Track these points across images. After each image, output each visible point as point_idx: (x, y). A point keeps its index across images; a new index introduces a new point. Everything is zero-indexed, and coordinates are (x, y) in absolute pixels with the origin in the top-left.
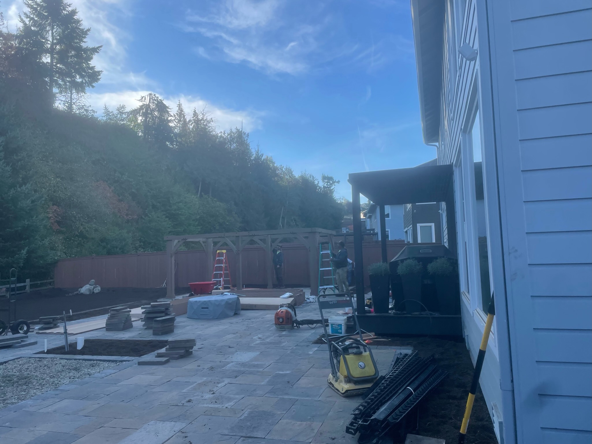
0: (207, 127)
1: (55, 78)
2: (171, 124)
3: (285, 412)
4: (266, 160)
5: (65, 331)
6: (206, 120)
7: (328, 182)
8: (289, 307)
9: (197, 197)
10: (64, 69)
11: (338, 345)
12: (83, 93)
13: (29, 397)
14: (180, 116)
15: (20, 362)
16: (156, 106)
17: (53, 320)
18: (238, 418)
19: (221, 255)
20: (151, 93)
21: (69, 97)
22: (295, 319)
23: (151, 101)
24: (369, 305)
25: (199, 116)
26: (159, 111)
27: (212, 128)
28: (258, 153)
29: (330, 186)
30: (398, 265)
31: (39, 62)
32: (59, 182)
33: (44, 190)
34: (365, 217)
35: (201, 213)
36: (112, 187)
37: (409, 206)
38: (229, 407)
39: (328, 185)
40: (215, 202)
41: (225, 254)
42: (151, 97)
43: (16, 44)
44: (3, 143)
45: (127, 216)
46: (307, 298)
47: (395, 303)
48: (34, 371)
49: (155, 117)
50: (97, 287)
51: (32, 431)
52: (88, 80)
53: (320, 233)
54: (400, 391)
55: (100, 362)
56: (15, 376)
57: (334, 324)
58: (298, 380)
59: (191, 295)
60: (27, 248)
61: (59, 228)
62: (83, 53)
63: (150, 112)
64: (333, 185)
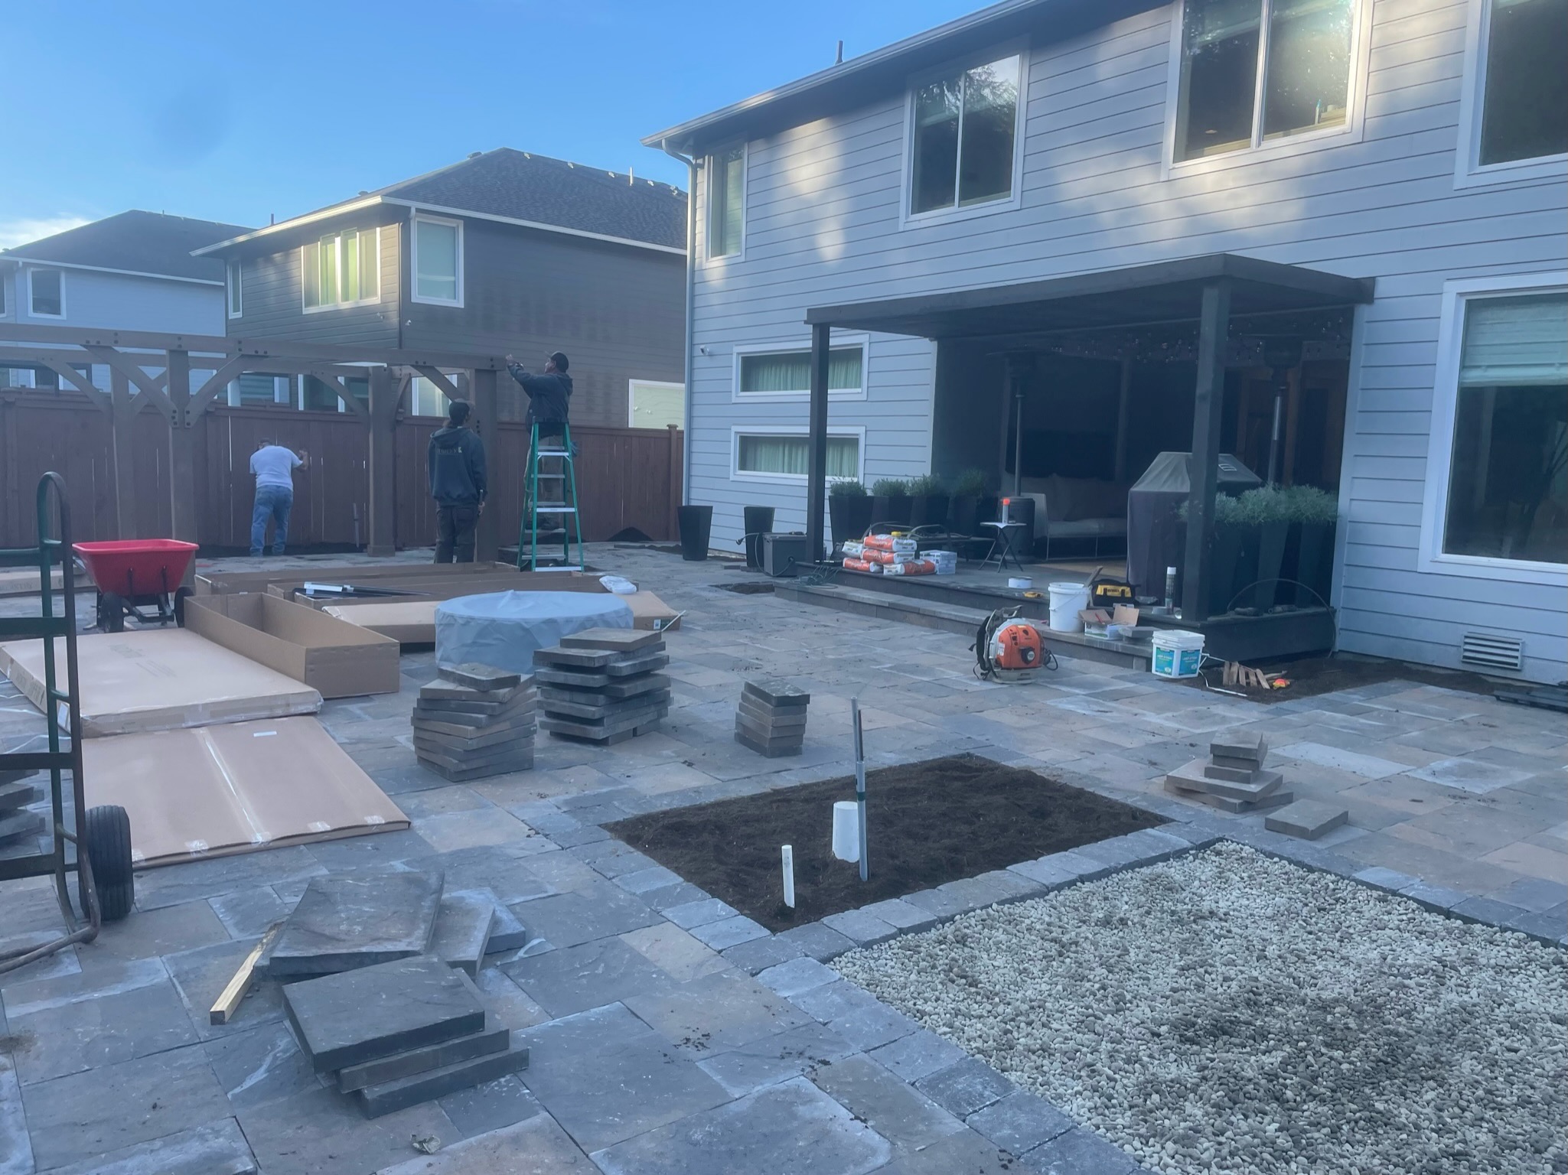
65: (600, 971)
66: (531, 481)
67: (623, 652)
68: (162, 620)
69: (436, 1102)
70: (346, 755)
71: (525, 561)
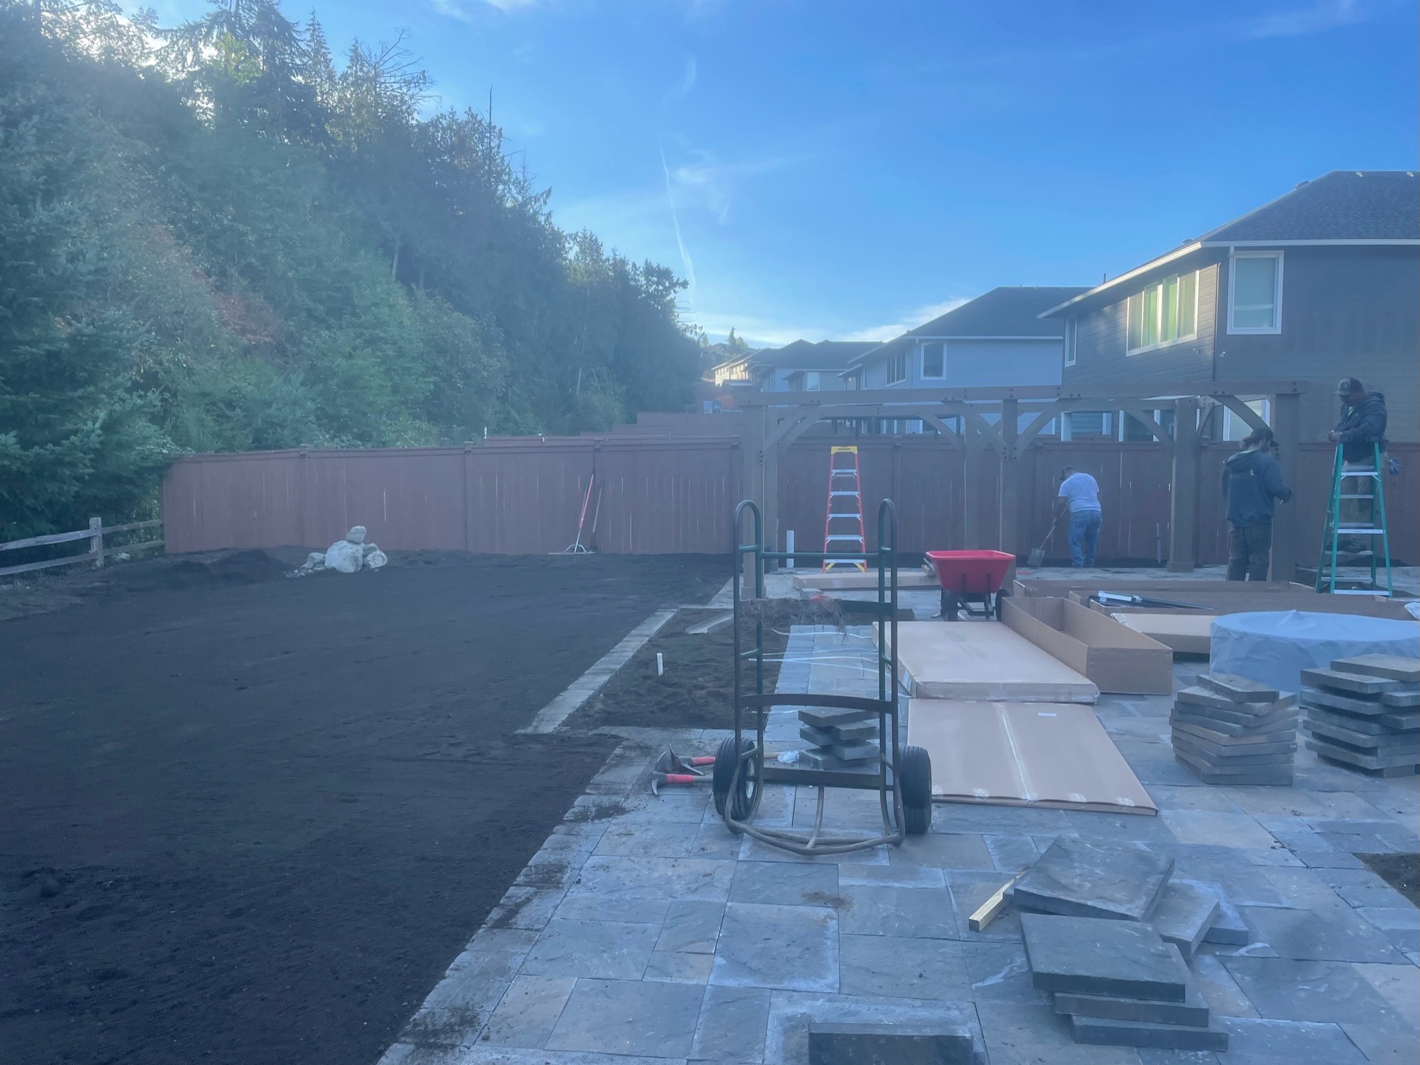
7: (658, 283)
14: (315, 60)
23: (243, 2)
29: (663, 294)
39: (659, 290)
50: (374, 549)
64: (672, 291)
65: (1322, 990)
66: (1333, 500)
67: (1403, 682)
68: (986, 614)
69: (1136, 1050)
70: (1112, 743)
71: (1325, 583)
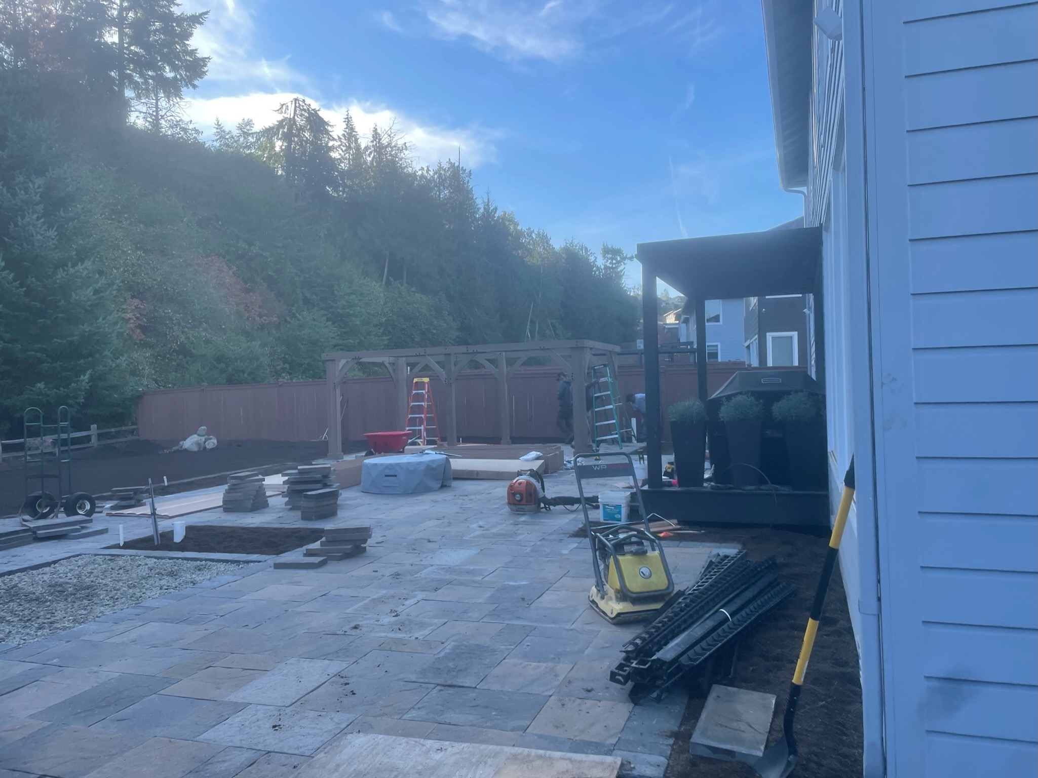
0: (397, 159)
1: (128, 71)
2: (334, 155)
3: (513, 647)
4: (502, 219)
5: (152, 512)
6: (395, 146)
7: (612, 259)
8: (531, 475)
9: (381, 285)
10: (143, 56)
11: (607, 539)
12: (178, 98)
13: (93, 618)
14: (349, 140)
15: (80, 563)
16: (306, 121)
17: (135, 493)
18: (435, 655)
19: (420, 385)
20: (298, 98)
21: (153, 106)
22: (543, 496)
23: (298, 111)
24: (669, 472)
25: (383, 139)
26: (311, 130)
27: (406, 162)
28: (488, 205)
29: (616, 266)
30: (722, 404)
31: (99, 43)
32: (140, 258)
33: (115, 271)
34: (677, 321)
35: (389, 312)
36: (233, 267)
37: (754, 300)
38: (421, 638)
39: (613, 264)
40: (412, 293)
41: (427, 385)
42: (297, 105)
43: (57, 10)
44: (41, 190)
45: (260, 318)
46: (567, 461)
47: (714, 470)
48: (103, 577)
49: (304, 140)
50: (211, 439)
51: (96, 672)
52: (186, 75)
53: (591, 349)
54: (707, 615)
55: (211, 563)
56: (70, 584)
57: (608, 505)
58: (540, 596)
59: (370, 454)
60: (89, 372)
61: (143, 337)
62: (175, 25)
63: (295, 133)
64: (622, 263)
